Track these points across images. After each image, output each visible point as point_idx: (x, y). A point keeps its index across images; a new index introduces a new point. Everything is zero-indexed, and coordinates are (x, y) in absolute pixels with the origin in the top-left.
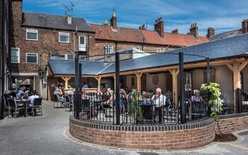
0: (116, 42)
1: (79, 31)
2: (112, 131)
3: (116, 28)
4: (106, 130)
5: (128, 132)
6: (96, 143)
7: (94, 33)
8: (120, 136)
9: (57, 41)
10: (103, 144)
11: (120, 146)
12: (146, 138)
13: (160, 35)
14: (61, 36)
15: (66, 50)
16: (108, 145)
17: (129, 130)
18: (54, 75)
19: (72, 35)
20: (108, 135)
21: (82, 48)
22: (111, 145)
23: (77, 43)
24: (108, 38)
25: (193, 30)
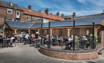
0: (32, 16)
1: (17, 10)
2: (73, 53)
3: (31, 10)
4: (70, 53)
5: (79, 53)
6: (64, 59)
7: (23, 11)
8: (76, 55)
9: (6, 12)
10: (68, 59)
11: (76, 59)
12: (86, 56)
13: (47, 14)
14: (8, 11)
15: (10, 17)
16: (71, 59)
17: (80, 53)
18: (10, 28)
19: (13, 11)
20: (71, 55)
21: (18, 17)
22: (72, 59)
23: (16, 14)
24: (28, 14)
25: (58, 14)
